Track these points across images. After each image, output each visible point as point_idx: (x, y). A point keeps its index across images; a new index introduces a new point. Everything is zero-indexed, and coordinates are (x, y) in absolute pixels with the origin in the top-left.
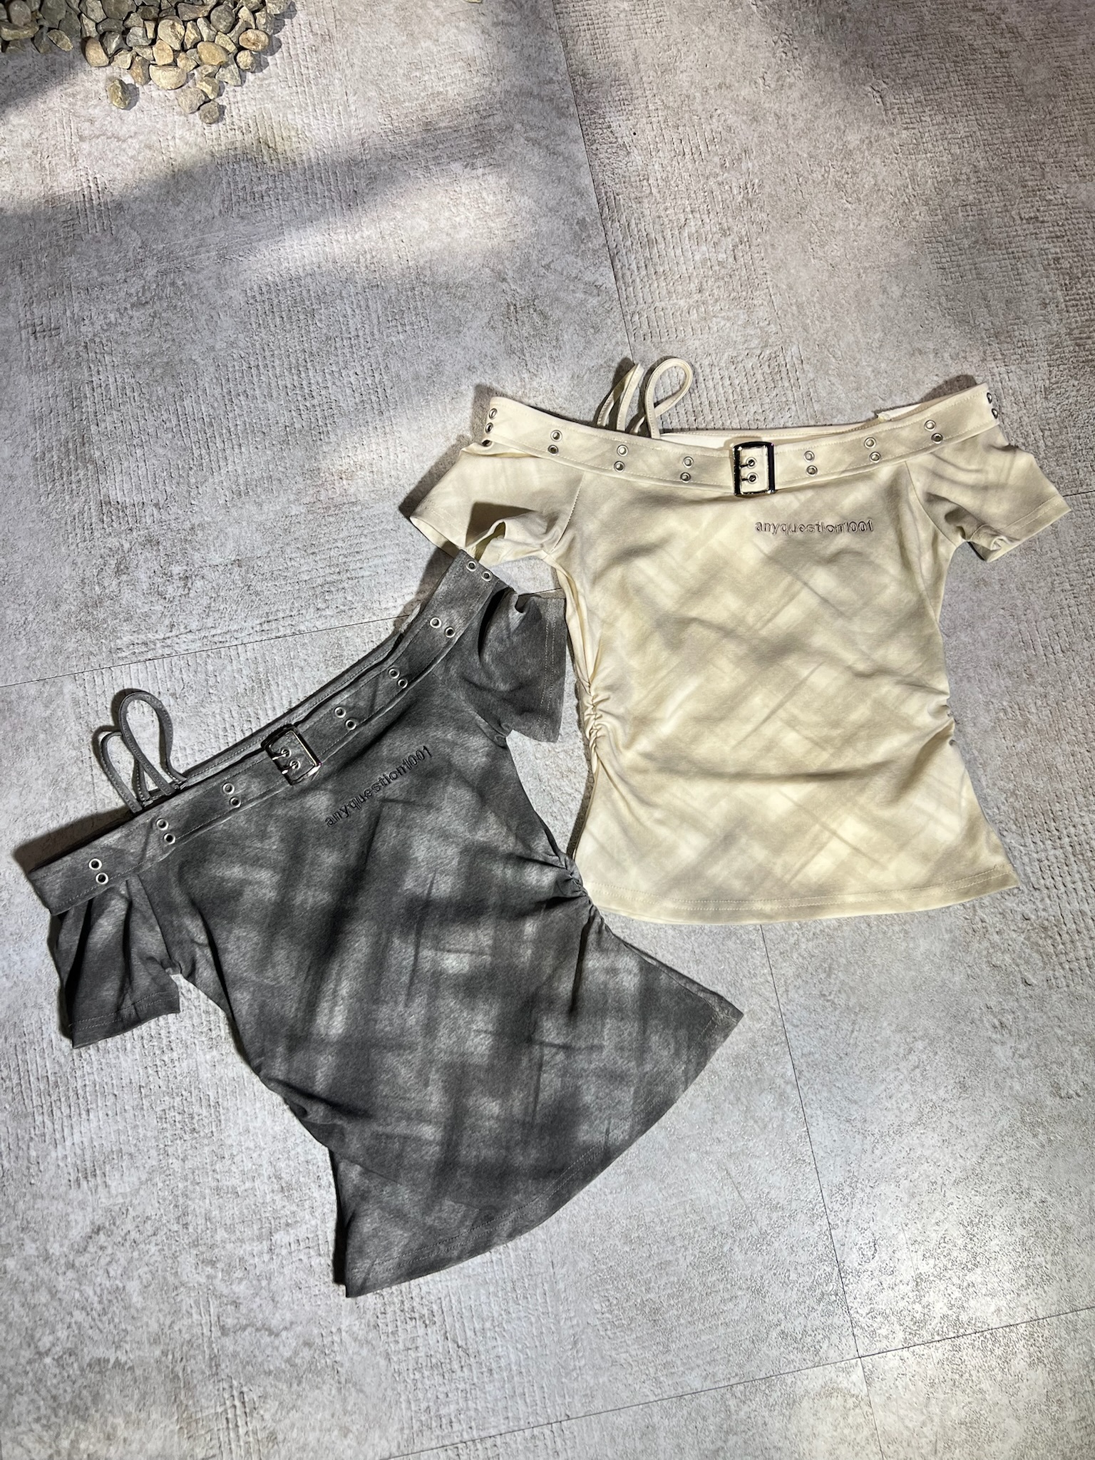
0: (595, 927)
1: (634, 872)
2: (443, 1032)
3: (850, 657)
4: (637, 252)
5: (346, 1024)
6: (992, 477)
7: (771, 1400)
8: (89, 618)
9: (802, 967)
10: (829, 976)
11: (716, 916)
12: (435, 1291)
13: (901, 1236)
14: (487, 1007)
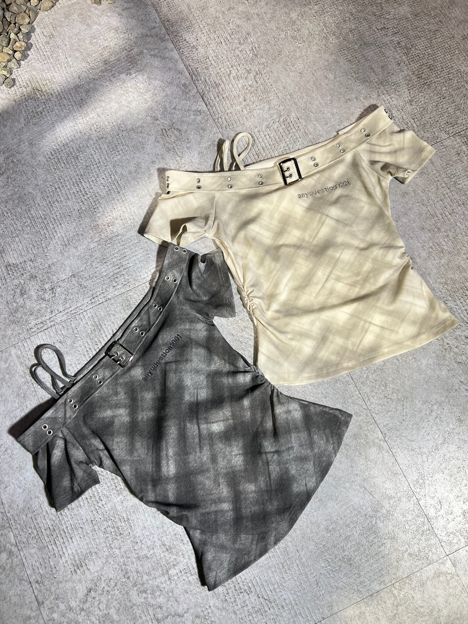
0: (275, 394)
1: (286, 364)
2: (220, 459)
3: (356, 243)
4: (212, 91)
5: (176, 468)
6: (397, 146)
7: (413, 586)
8: (14, 318)
9: (373, 387)
10: (386, 387)
11: (328, 374)
12: (248, 577)
13: (451, 496)
14: (237, 443)
